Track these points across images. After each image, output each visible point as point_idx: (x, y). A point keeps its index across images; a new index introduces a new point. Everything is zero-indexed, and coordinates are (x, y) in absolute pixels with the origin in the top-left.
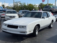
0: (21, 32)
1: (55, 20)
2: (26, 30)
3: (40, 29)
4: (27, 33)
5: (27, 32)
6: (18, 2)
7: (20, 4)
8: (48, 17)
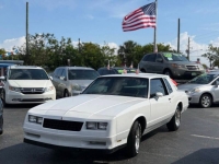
0: (91, 143)
1: (186, 105)
2: (108, 134)
3: (146, 132)
4: (110, 143)
5: (113, 141)
6: (43, 36)
7: (50, 41)
8: (167, 93)
